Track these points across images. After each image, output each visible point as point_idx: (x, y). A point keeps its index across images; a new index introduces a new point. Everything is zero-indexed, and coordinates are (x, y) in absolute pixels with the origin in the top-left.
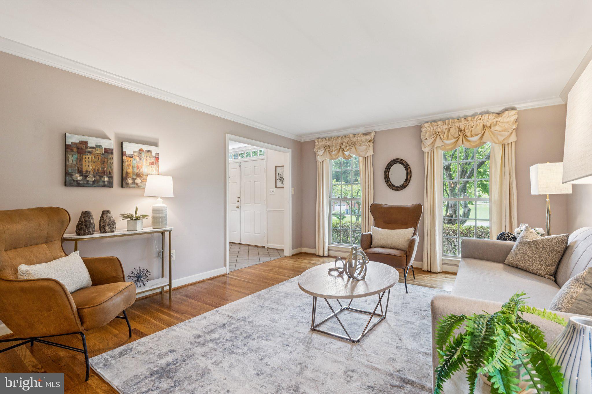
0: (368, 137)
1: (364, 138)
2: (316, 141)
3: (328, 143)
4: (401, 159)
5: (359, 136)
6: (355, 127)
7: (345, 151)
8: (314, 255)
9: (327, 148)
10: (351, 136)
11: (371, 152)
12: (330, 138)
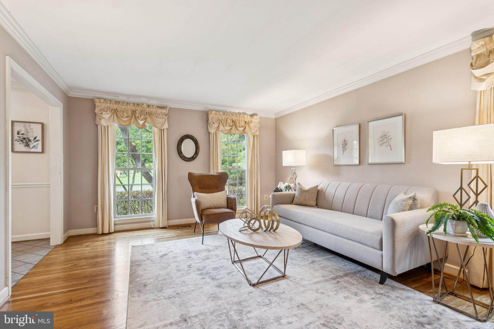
0: (164, 111)
1: (160, 111)
2: (97, 100)
3: (115, 107)
4: (192, 136)
5: (154, 107)
6: (149, 98)
7: (140, 119)
8: (96, 235)
9: (115, 112)
10: (145, 105)
11: (166, 126)
12: (117, 102)
